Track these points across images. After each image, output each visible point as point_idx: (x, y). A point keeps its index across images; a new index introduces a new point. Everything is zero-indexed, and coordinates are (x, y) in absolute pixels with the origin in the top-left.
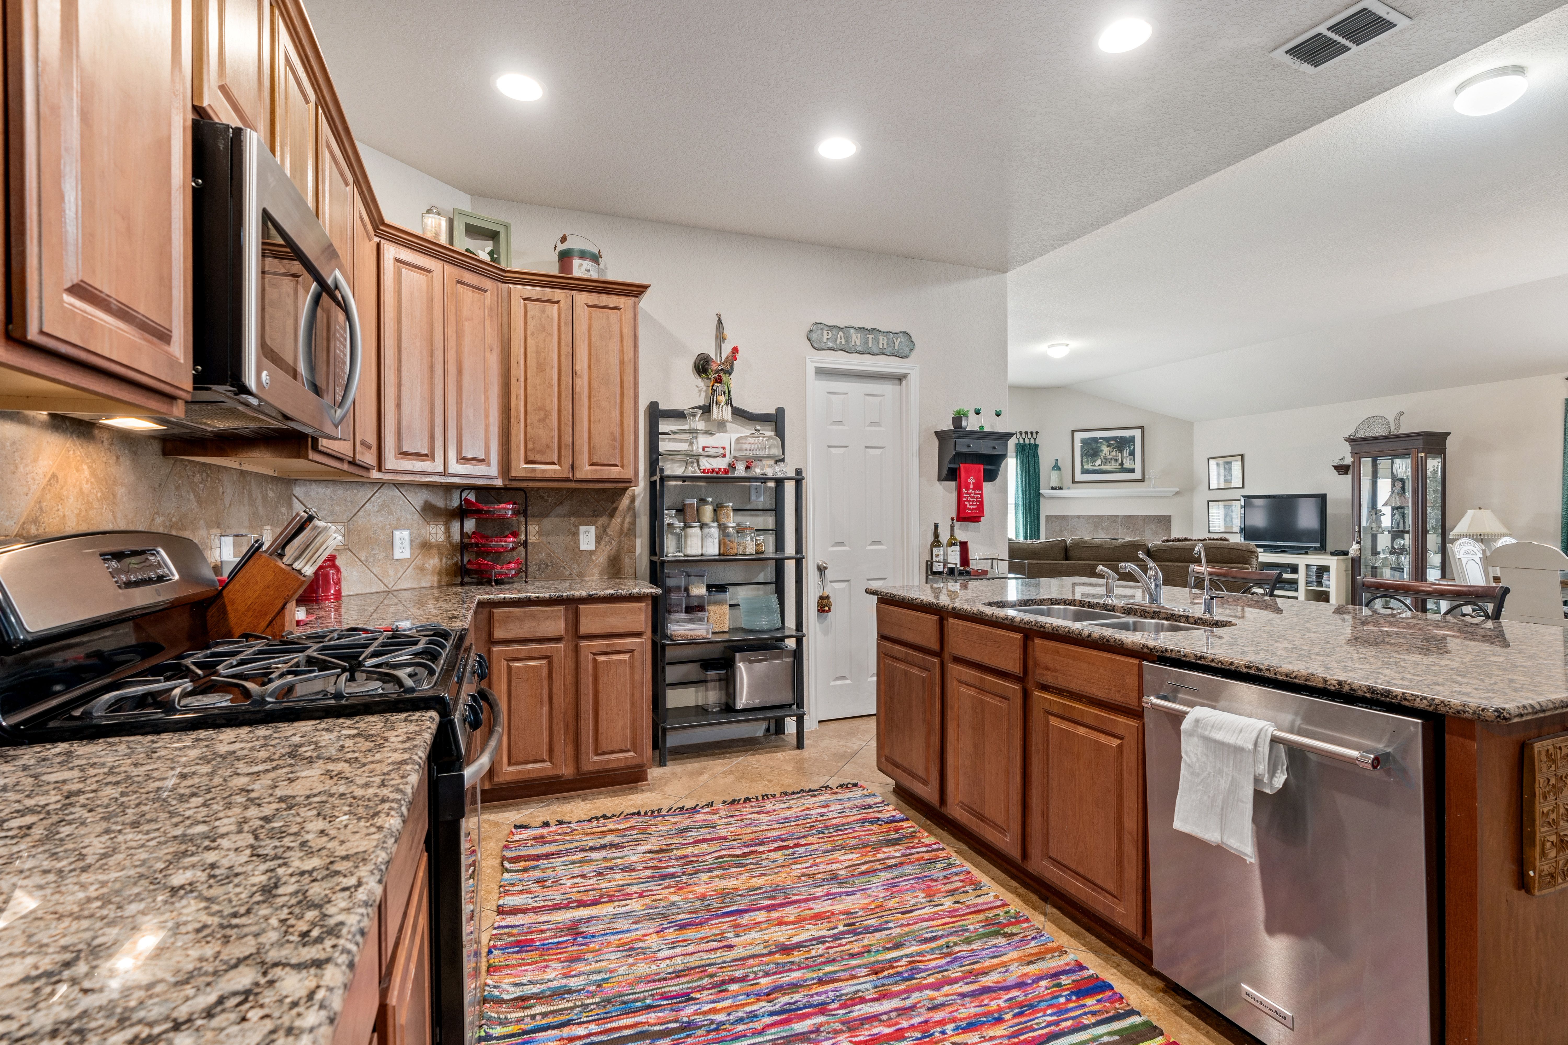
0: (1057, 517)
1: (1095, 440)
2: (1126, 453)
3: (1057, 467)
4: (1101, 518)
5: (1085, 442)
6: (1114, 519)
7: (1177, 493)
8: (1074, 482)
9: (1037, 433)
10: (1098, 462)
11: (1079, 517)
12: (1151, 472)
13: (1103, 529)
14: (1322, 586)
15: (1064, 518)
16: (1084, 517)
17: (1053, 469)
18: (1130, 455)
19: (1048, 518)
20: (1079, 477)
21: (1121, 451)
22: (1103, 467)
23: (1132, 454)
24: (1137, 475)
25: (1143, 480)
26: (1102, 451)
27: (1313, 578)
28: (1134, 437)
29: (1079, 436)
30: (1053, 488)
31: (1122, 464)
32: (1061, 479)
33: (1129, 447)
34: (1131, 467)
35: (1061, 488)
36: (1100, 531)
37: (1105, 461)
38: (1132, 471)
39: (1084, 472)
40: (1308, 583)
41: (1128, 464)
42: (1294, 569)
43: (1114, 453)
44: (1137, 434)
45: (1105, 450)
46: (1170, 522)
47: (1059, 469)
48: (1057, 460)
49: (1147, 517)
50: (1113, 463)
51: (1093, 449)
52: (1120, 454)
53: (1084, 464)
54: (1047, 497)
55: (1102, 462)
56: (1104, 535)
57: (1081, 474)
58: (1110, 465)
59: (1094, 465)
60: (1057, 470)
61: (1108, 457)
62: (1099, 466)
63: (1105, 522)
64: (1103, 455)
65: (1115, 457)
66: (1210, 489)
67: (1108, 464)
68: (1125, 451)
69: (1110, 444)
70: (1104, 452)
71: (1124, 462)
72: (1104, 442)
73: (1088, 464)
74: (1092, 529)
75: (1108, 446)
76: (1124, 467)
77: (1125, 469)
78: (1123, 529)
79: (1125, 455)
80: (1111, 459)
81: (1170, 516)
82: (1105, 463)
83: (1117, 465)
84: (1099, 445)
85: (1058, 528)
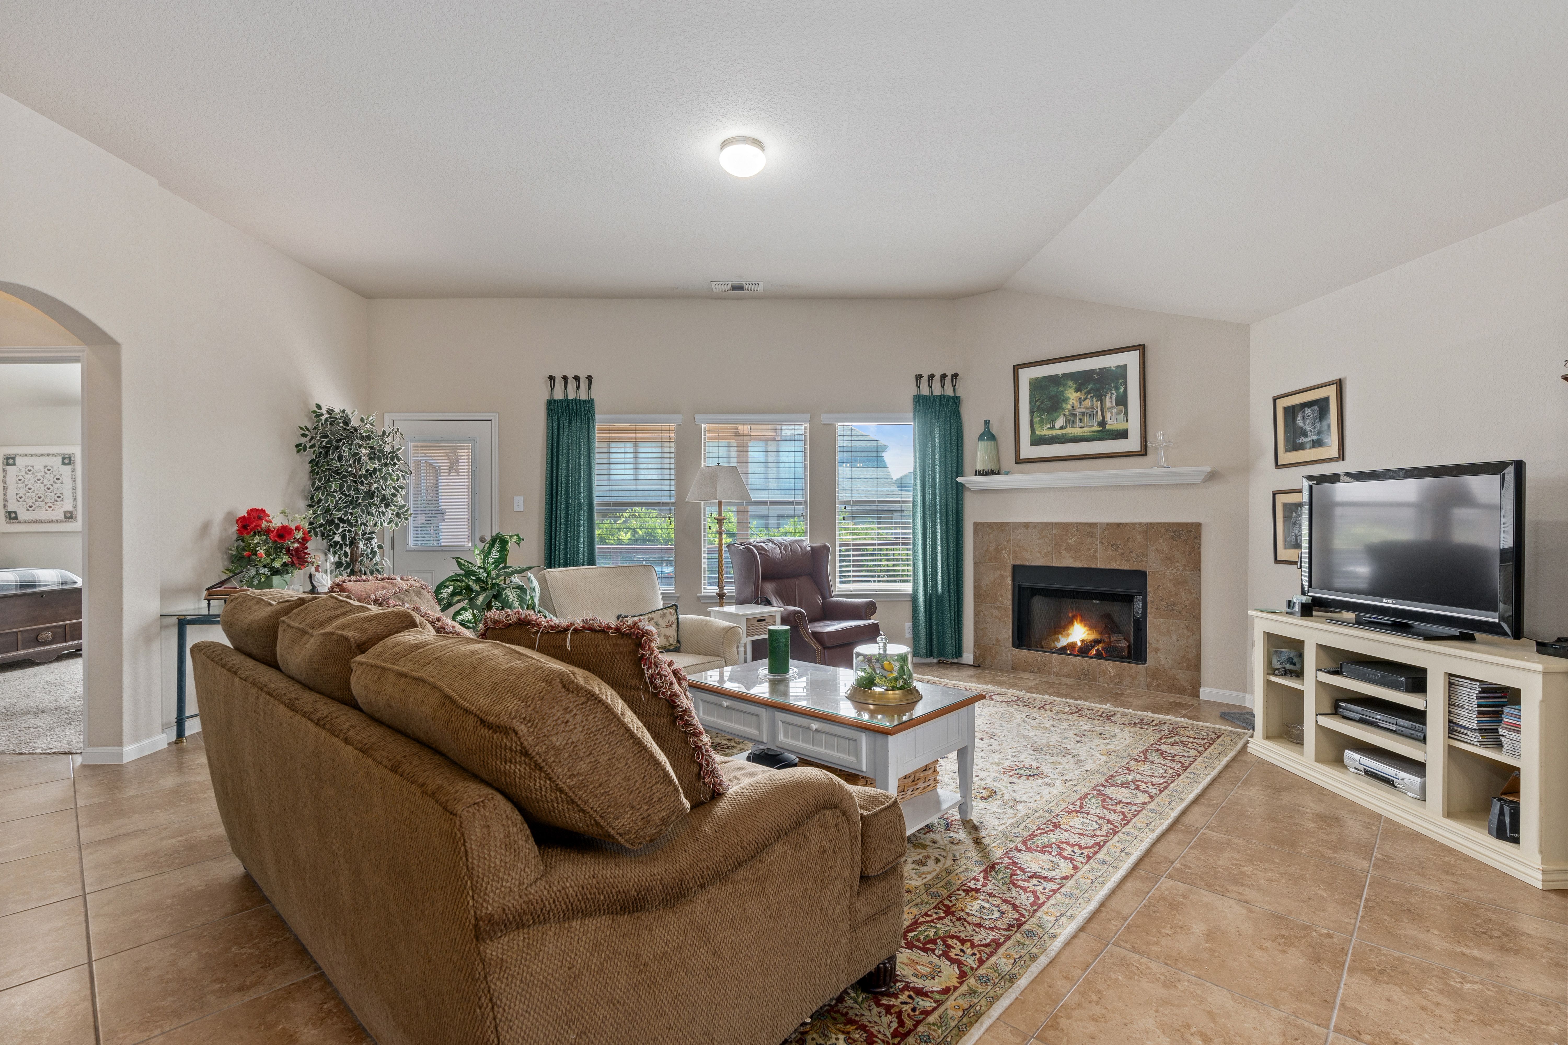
0: (990, 525)
1: (1054, 380)
2: (1110, 401)
3: (988, 435)
4: (1065, 527)
5: (1037, 385)
6: (1089, 530)
7: (1212, 476)
8: (1019, 461)
9: (955, 376)
10: (1060, 422)
11: (1027, 525)
12: (1157, 437)
13: (1069, 548)
14: (1498, 745)
15: (1002, 526)
16: (1035, 525)
17: (981, 438)
18: (1118, 403)
19: (977, 526)
20: (1027, 451)
21: (1101, 398)
22: (1070, 431)
23: (1122, 401)
24: (1133, 443)
25: (1143, 452)
26: (1066, 400)
27: (1469, 718)
28: (1124, 368)
29: (1026, 376)
30: (985, 473)
31: (1103, 423)
32: (995, 458)
33: (1117, 389)
34: (1120, 426)
35: (993, 473)
36: (1065, 554)
37: (1073, 419)
38: (1123, 434)
39: (1037, 441)
41: (1114, 423)
43: (1088, 403)
44: (1131, 359)
45: (1072, 396)
46: (1198, 536)
47: (992, 437)
48: (987, 422)
49: (1152, 526)
50: (1087, 421)
51: (1050, 398)
52: (1099, 403)
53: (1036, 426)
54: (972, 488)
55: (1067, 421)
56: (1072, 560)
57: (1031, 445)
58: (1081, 425)
59: (1053, 428)
60: (988, 439)
61: (1078, 411)
62: (1062, 428)
63: (1073, 536)
64: (1069, 407)
65: (1090, 410)
66: (1277, 465)
67: (1078, 425)
68: (1108, 396)
69: (1081, 384)
70: (1071, 402)
71: (1107, 418)
72: (1070, 383)
73: (1042, 427)
74: (1050, 549)
75: (1077, 390)
76: (1108, 427)
77: (1109, 431)
78: (1106, 550)
79: (1108, 404)
80: (1083, 414)
81: (1199, 526)
82: (1073, 422)
83: (1095, 424)
84: (1061, 389)
85: (993, 546)
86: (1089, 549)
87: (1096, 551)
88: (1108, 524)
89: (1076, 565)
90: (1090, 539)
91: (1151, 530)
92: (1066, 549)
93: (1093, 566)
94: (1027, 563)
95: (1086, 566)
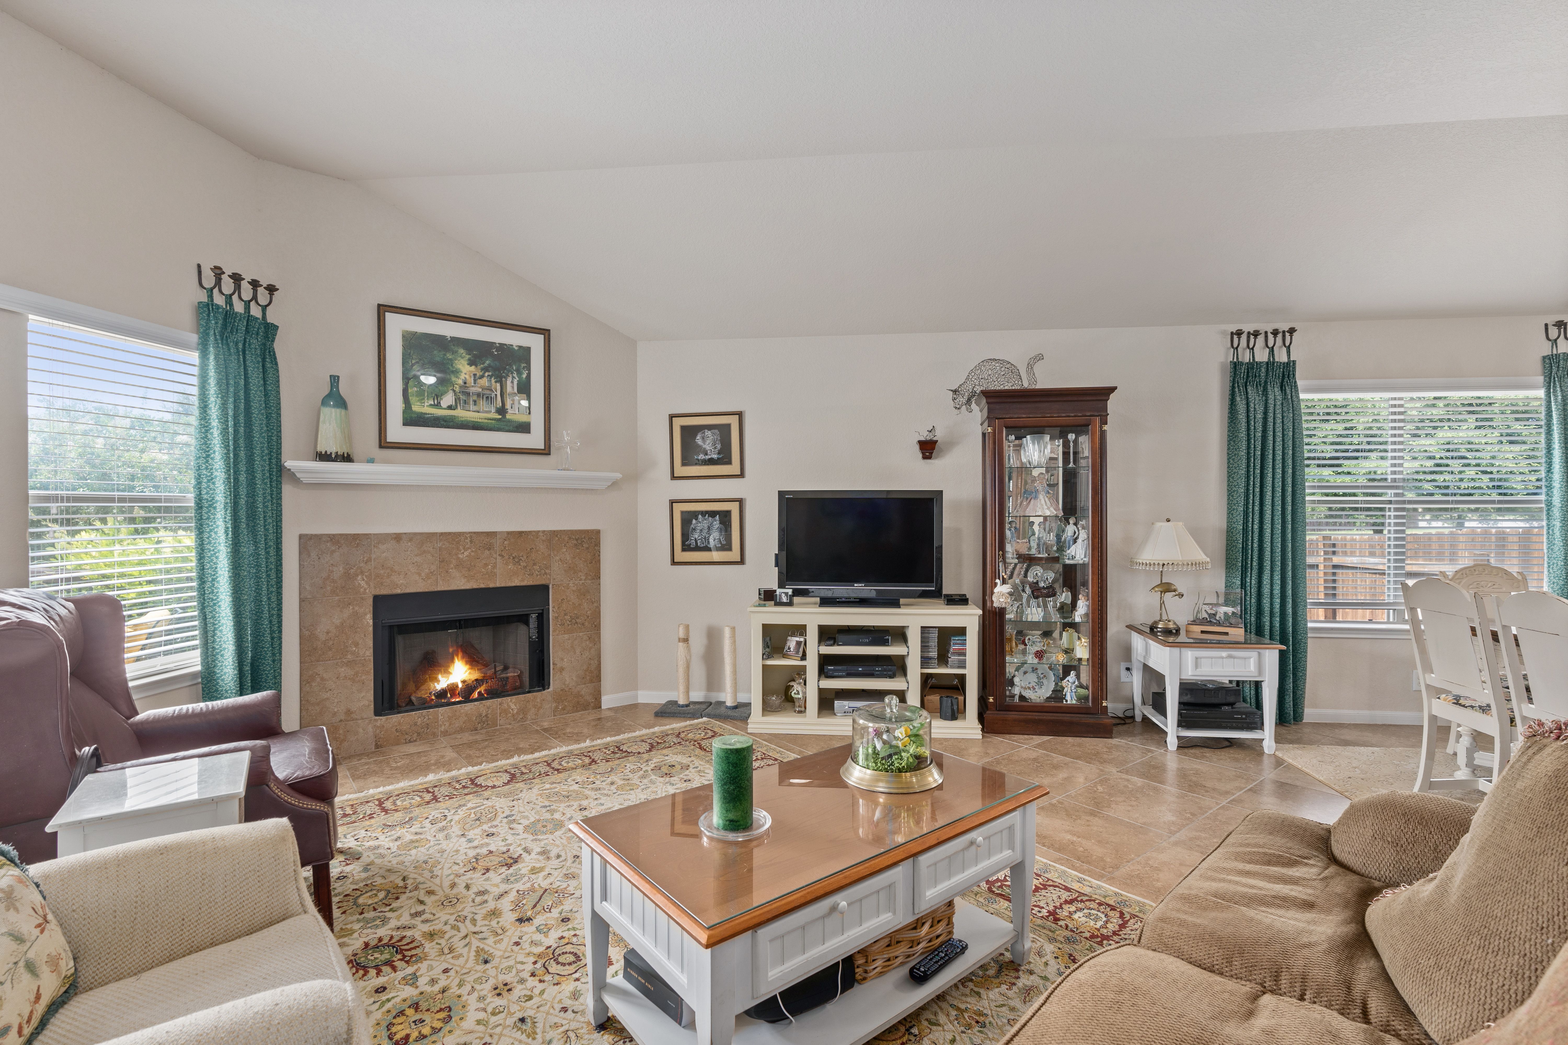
0: (329, 538)
1: (440, 342)
2: (511, 385)
3: (333, 398)
4: (455, 538)
5: (413, 342)
6: (485, 540)
8: (384, 444)
9: (271, 289)
10: (448, 399)
11: (398, 537)
12: (564, 435)
13: (460, 565)
15: (355, 540)
16: (412, 537)
17: (324, 402)
18: (520, 391)
19: (306, 541)
20: (397, 431)
21: (501, 380)
22: (460, 413)
23: (525, 389)
24: (536, 439)
25: (546, 451)
26: (456, 372)
28: (528, 349)
29: (396, 324)
30: (324, 457)
31: (502, 411)
32: (348, 436)
33: (519, 373)
34: (523, 418)
35: (347, 458)
36: (454, 572)
37: (465, 398)
38: (524, 428)
39: (412, 420)
40: (925, 661)
41: (514, 412)
42: (899, 635)
43: (484, 382)
44: (535, 342)
45: (465, 370)
46: (598, 544)
47: (342, 404)
48: (335, 380)
49: (554, 533)
50: (483, 404)
51: (434, 364)
52: (498, 385)
53: (413, 399)
54: (305, 480)
55: (457, 400)
56: (464, 581)
57: (404, 424)
58: (475, 408)
59: (438, 405)
60: (336, 406)
61: (473, 390)
62: (450, 408)
63: (465, 549)
64: (460, 382)
65: (488, 392)
66: (673, 477)
67: (472, 407)
68: (509, 380)
69: (475, 356)
70: (463, 376)
71: (508, 406)
72: (461, 351)
73: (422, 401)
74: (433, 568)
75: (471, 363)
76: (508, 416)
77: (510, 421)
78: (507, 564)
79: (509, 389)
80: (478, 395)
81: (598, 532)
82: (465, 402)
83: (493, 410)
84: (449, 356)
85: (339, 571)
86: (486, 565)
87: (494, 567)
88: (509, 533)
89: (468, 586)
90: (487, 552)
91: (554, 538)
92: (457, 567)
93: (492, 585)
94: (398, 591)
95: (482, 586)
